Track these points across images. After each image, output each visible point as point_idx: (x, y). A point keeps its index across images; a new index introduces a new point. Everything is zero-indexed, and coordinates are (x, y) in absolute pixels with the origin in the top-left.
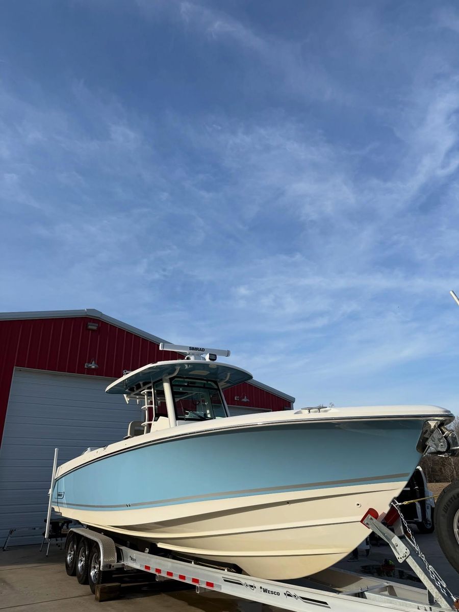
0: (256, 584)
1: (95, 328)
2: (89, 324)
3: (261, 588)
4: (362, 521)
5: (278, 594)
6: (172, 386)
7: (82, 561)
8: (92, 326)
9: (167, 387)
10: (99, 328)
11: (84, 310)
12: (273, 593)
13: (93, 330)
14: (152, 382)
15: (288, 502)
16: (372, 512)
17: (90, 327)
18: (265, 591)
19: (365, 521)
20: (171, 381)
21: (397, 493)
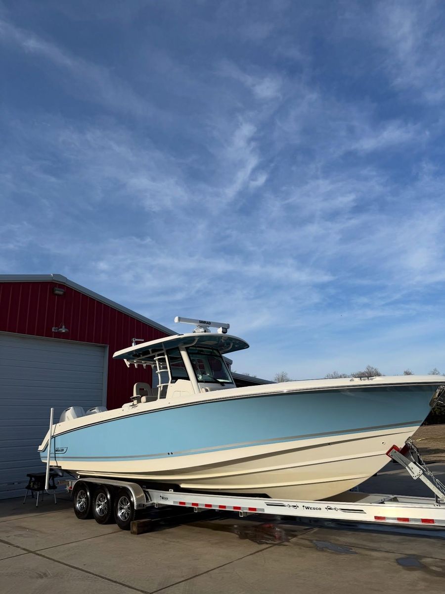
0: (298, 504)
1: (61, 293)
2: (56, 289)
3: (304, 506)
4: (387, 454)
5: (320, 509)
6: (189, 354)
7: (99, 505)
8: (59, 292)
9: (184, 354)
10: (65, 293)
11: (50, 275)
12: (314, 509)
13: (58, 295)
14: (164, 349)
15: (329, 444)
16: (394, 447)
17: (57, 292)
18: (307, 508)
19: (390, 454)
20: (187, 350)
21: (411, 434)
